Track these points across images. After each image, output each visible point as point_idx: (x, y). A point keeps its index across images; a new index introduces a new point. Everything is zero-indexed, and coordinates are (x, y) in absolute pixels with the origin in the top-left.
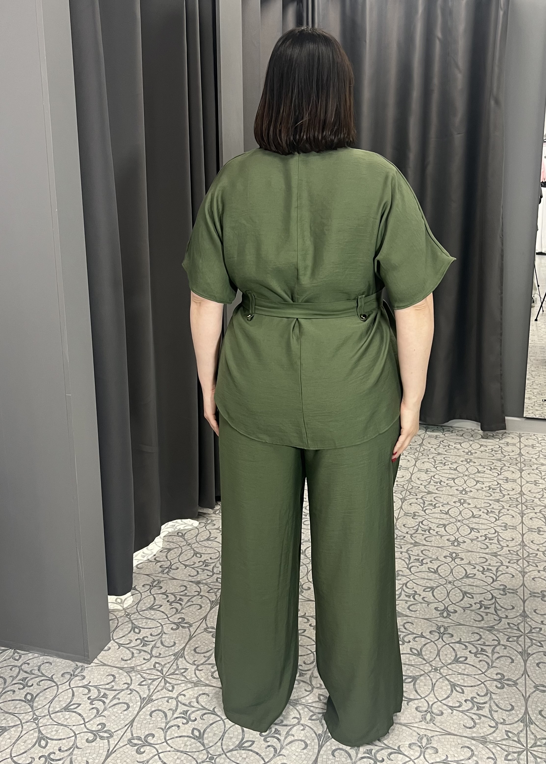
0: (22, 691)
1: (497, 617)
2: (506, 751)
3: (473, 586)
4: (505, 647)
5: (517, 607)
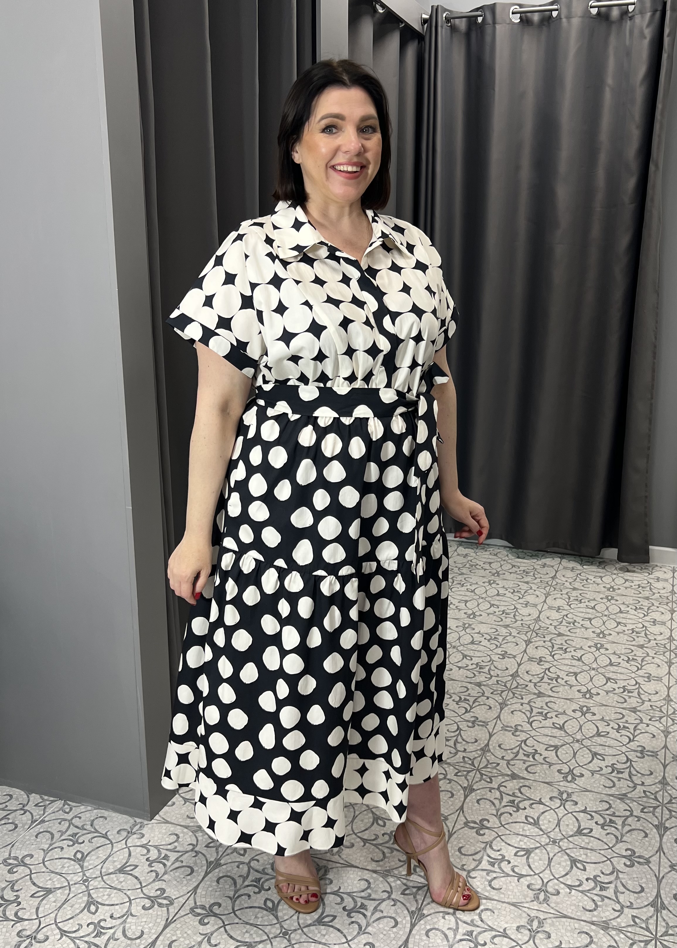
0: (71, 848)
1: (631, 783)
2: (632, 939)
3: (605, 746)
4: (639, 818)
5: (656, 773)
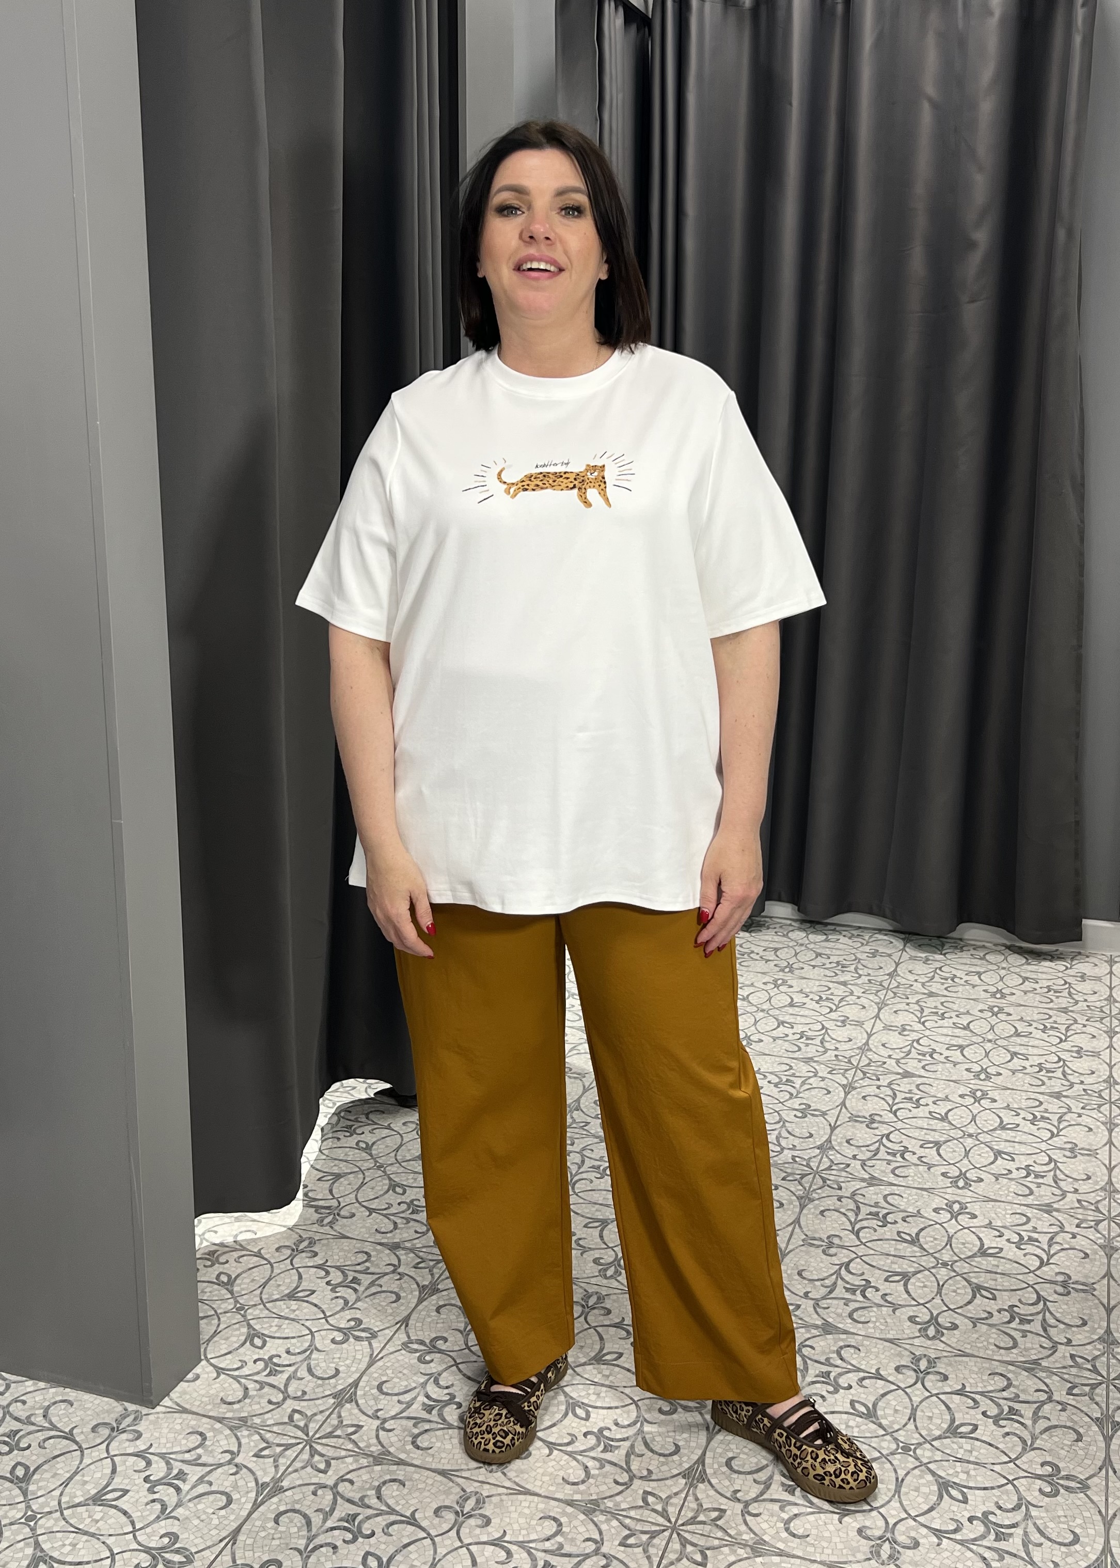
0: (5, 1458)
1: (1049, 1342)
3: (996, 1273)
4: (1064, 1407)
5: (1095, 1322)
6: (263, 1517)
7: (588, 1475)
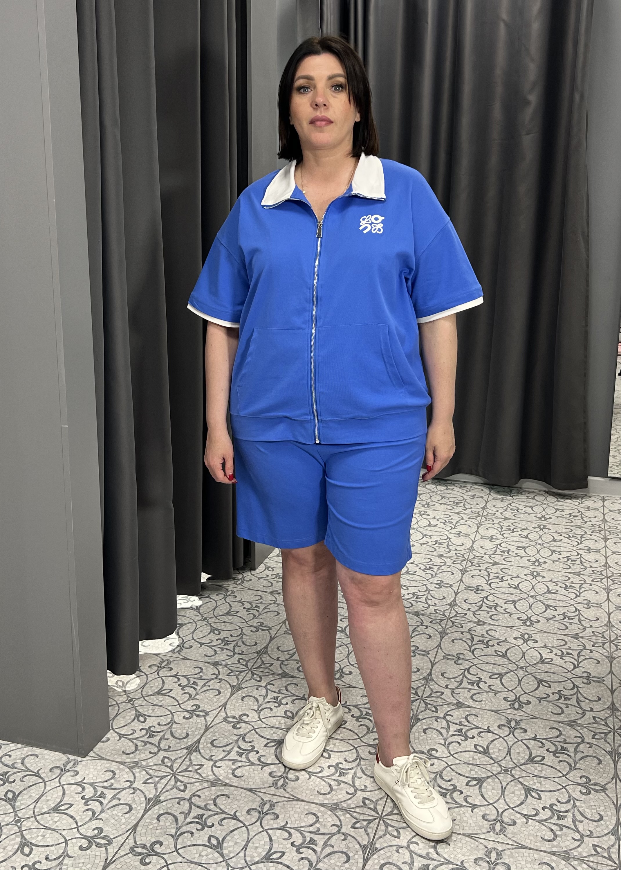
0: (1, 788)
1: (580, 710)
3: (550, 673)
4: (591, 745)
5: (604, 698)
6: (150, 817)
7: (331, 789)
